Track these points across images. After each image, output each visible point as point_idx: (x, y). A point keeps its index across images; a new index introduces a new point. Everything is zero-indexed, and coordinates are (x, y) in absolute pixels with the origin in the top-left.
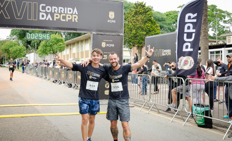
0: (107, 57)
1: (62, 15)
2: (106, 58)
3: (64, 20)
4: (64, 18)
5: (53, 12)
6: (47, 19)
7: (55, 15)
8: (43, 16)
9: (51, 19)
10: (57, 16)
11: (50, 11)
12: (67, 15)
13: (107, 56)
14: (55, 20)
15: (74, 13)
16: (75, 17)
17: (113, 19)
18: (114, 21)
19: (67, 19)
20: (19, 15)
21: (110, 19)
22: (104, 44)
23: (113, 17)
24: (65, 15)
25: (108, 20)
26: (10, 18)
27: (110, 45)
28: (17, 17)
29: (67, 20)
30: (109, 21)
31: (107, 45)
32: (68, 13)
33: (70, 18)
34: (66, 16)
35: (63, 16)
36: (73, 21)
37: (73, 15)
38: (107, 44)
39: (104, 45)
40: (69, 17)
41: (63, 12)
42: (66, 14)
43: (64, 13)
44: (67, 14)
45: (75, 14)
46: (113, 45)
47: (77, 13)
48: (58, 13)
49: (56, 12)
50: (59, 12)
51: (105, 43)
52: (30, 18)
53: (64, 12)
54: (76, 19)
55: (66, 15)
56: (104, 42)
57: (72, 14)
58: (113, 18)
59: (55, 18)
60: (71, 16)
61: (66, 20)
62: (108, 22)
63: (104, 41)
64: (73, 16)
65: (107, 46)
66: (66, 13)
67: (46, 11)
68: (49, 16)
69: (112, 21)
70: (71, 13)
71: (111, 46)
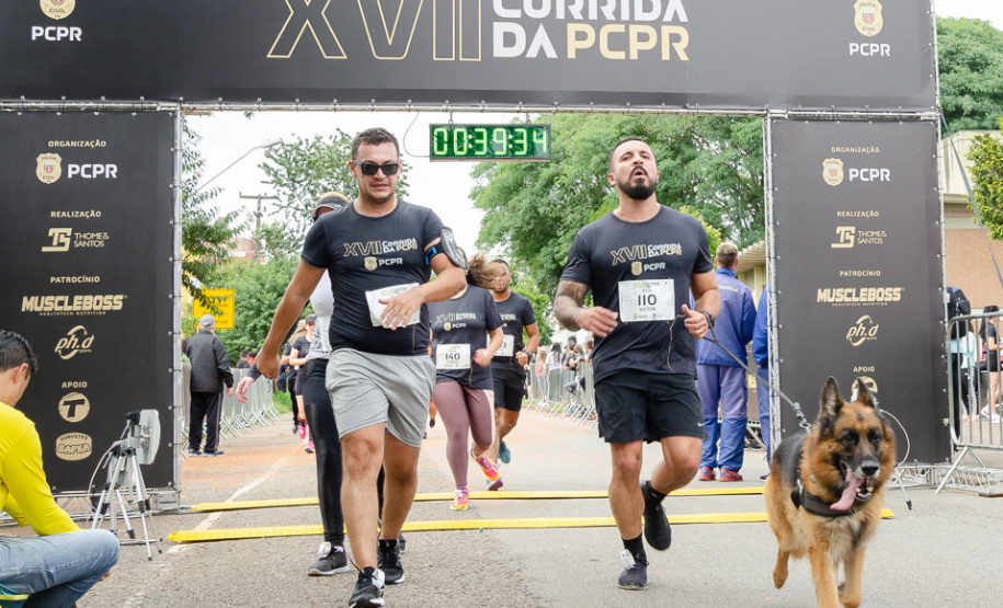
0: (856, 235)
1: (606, 30)
2: (848, 241)
3: (620, 55)
4: (618, 41)
5: (560, 15)
6: (533, 53)
7: (572, 29)
8: (509, 40)
9: (551, 53)
10: (581, 36)
11: (544, 12)
12: (634, 30)
13: (853, 229)
14: (571, 54)
15: (668, 17)
16: (675, 38)
17: (877, 39)
18: (885, 49)
19: (635, 47)
20: (390, 42)
21: (860, 39)
22: (833, 166)
23: (877, 25)
24: (620, 28)
25: (851, 45)
26: (345, 57)
27: (866, 175)
28: (382, 48)
29: (634, 56)
30: (853, 48)
31: (854, 173)
32: (640, 15)
33: (650, 45)
34: (626, 34)
35: (611, 36)
36: (666, 56)
37: (663, 27)
38: (851, 170)
39: (833, 172)
40: (643, 37)
41: (610, 17)
42: (627, 24)
43: (618, 20)
44: (632, 21)
45: (675, 21)
46: (884, 174)
47: (683, 18)
48: (586, 20)
49: (577, 16)
50: (593, 15)
51: (841, 164)
52: (444, 50)
53: (617, 12)
54: (680, 48)
55: (627, 29)
56: (832, 159)
57: (657, 24)
58: (874, 33)
59: (573, 46)
60: (651, 31)
61: (628, 55)
62: (852, 51)
63: (836, 156)
64: (666, 31)
65: (851, 177)
66: (625, 16)
67: (523, 13)
68: (542, 38)
69: (874, 48)
70: (654, 15)
71: (872, 176)
